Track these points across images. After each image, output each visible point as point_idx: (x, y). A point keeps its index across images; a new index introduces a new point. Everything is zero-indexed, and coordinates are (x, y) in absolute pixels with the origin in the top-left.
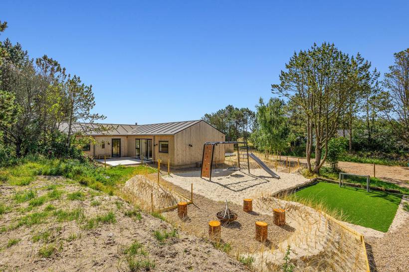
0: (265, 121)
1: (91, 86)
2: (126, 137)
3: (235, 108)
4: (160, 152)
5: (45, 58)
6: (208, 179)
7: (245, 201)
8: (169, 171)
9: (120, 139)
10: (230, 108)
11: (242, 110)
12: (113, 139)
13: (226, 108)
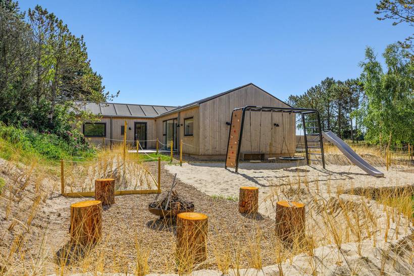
0: (379, 87)
1: (82, 37)
2: (153, 121)
3: (336, 81)
4: (185, 135)
5: (38, 8)
6: (234, 170)
7: (241, 190)
8: (181, 158)
9: (146, 123)
10: (329, 82)
11: (349, 83)
12: (136, 123)
13: (323, 83)
